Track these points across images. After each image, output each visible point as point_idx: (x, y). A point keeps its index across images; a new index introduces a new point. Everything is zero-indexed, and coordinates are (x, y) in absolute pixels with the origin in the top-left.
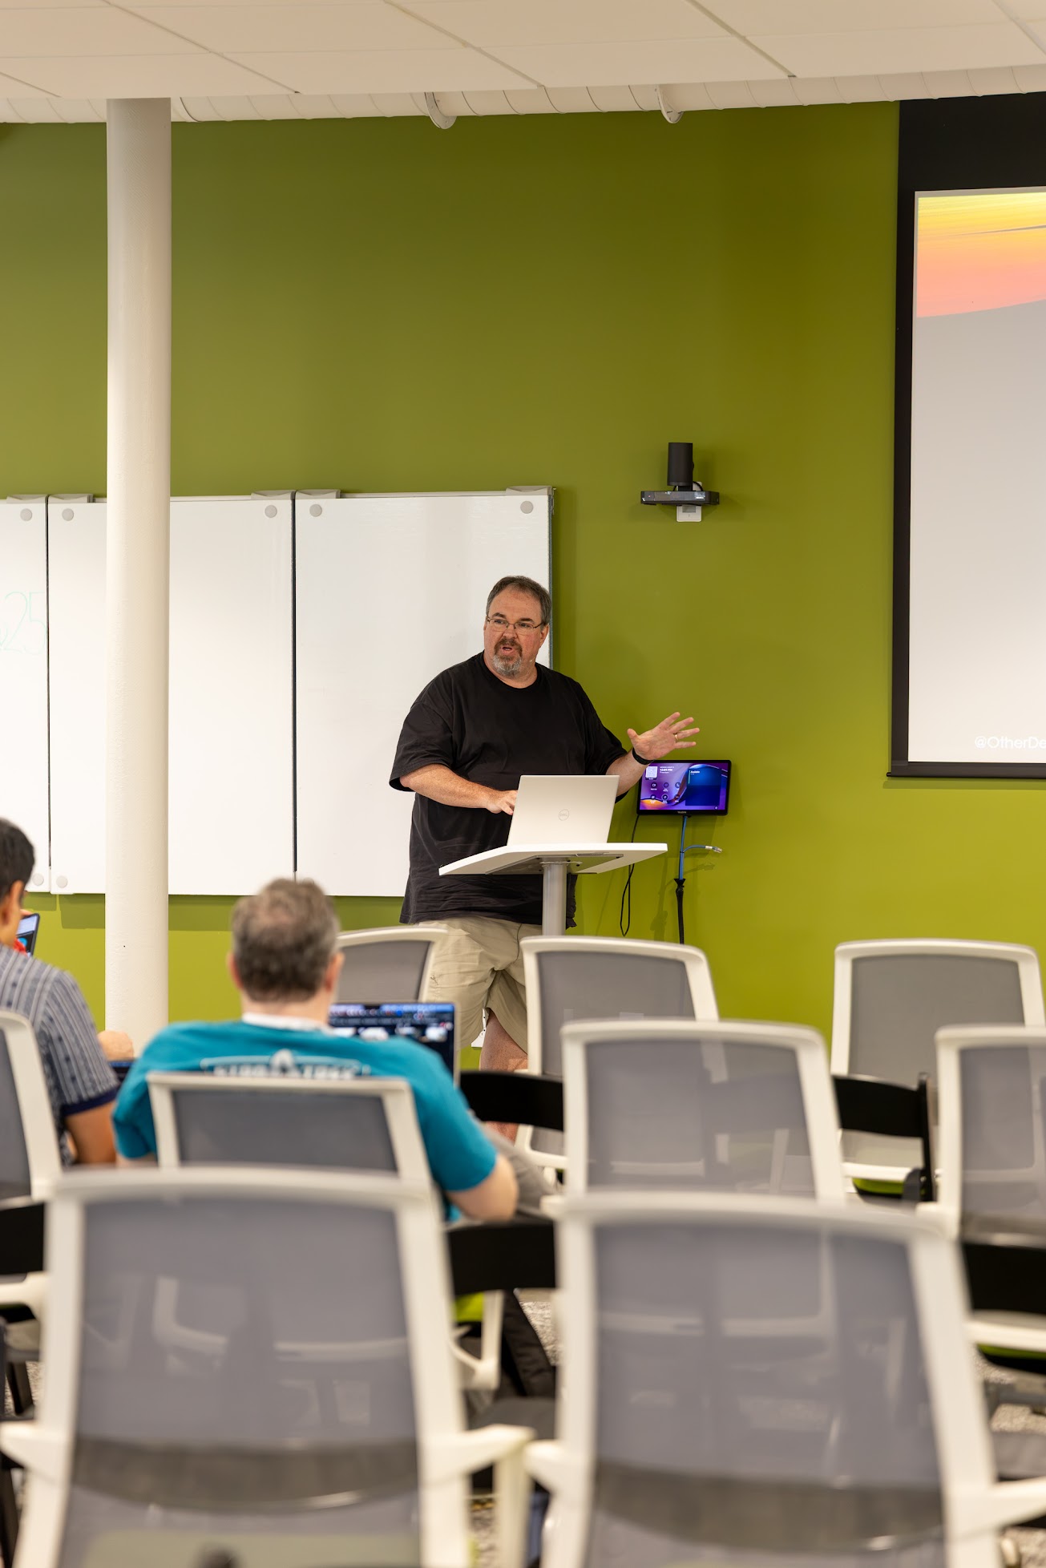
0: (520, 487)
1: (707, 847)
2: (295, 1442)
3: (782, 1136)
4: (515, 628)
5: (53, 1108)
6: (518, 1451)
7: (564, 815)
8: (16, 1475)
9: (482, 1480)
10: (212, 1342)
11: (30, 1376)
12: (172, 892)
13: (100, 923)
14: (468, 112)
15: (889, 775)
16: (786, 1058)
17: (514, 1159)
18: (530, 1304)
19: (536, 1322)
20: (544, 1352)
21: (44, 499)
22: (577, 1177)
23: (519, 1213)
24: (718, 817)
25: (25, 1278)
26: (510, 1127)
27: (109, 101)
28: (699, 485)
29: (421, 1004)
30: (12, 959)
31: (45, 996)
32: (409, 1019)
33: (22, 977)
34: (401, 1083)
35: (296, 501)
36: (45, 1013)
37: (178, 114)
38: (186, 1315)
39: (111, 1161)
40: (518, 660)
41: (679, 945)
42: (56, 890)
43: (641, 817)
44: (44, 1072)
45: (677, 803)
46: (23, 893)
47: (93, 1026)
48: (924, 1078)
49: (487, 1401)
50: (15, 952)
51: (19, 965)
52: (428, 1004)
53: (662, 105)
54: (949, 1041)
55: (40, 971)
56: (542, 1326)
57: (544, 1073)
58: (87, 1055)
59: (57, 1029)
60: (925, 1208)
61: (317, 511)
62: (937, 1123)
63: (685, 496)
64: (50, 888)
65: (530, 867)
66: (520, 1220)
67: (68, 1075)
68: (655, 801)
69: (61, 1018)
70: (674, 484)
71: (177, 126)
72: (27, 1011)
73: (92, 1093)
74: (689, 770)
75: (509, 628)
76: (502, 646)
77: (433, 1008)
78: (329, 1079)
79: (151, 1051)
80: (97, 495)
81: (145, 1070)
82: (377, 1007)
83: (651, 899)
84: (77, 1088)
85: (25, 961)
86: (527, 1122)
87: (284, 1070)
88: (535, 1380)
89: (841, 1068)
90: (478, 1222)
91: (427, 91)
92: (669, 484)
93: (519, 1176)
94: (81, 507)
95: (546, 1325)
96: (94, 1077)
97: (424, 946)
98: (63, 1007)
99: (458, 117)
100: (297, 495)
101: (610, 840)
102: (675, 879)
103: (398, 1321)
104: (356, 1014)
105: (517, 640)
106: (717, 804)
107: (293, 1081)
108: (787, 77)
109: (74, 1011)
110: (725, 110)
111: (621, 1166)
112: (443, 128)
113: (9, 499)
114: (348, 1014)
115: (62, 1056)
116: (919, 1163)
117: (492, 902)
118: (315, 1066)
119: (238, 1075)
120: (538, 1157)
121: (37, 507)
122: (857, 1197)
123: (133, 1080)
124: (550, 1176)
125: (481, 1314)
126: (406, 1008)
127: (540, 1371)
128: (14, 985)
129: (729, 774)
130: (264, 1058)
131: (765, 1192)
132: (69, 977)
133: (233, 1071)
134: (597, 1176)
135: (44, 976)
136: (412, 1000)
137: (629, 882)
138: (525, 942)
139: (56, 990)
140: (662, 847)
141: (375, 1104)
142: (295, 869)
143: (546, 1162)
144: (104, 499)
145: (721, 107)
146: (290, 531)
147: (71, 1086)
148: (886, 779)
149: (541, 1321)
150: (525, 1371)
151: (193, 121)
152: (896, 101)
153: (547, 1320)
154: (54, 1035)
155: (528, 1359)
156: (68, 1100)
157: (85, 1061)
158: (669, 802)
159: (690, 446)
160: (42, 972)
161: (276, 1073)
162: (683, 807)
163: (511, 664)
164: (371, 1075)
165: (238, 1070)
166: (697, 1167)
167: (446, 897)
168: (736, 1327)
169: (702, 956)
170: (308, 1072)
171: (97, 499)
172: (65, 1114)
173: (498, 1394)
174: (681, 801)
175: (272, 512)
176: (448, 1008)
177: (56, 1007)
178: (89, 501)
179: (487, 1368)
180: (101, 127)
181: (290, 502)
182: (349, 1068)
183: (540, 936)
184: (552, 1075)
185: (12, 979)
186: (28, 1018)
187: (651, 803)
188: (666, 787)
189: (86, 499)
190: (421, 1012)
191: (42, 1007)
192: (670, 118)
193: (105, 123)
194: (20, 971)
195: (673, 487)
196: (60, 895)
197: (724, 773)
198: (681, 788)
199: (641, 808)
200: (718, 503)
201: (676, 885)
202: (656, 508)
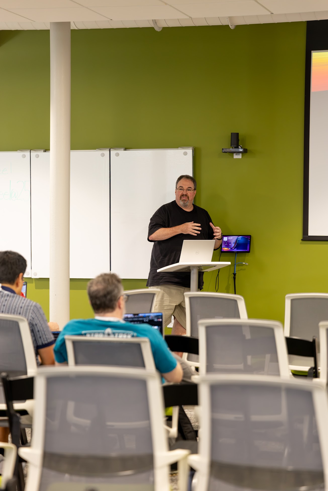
0: (183, 147)
1: (243, 263)
2: (114, 454)
3: (268, 356)
4: (186, 191)
5: (34, 347)
6: (186, 458)
7: (197, 253)
8: (23, 464)
9: (174, 467)
10: (86, 422)
11: (26, 432)
12: (71, 277)
13: (48, 287)
14: (166, 26)
15: (302, 240)
16: (270, 332)
17: (182, 364)
18: (187, 410)
19: (189, 416)
20: (191, 426)
21: (29, 151)
22: (203, 369)
23: (183, 381)
24: (247, 254)
25: (26, 401)
26: (180, 353)
27: (51, 23)
28: (241, 146)
29: (152, 313)
30: (20, 299)
31: (31, 311)
32: (148, 318)
33: (23, 305)
34: (146, 339)
35: (111, 151)
36: (31, 316)
37: (73, 27)
38: (77, 413)
39: (53, 364)
40: (188, 201)
41: (234, 294)
42: (33, 277)
43: (222, 253)
44: (31, 335)
45: (234, 249)
46: (23, 277)
47: (46, 321)
48: (315, 338)
49: (174, 442)
50: (21, 297)
51: (23, 301)
52: (154, 313)
53: (229, 23)
54: (323, 326)
55: (29, 303)
56: (191, 417)
57: (191, 336)
58: (45, 330)
59: (35, 322)
60: (316, 380)
61: (117, 155)
62: (319, 352)
63: (236, 150)
64: (31, 276)
65: (187, 269)
66: (183, 383)
67: (39, 336)
68: (226, 248)
69: (36, 318)
70: (233, 146)
71: (73, 31)
72: (25, 316)
73: (46, 342)
74: (238, 238)
75: (184, 191)
76: (182, 197)
77: (155, 314)
78: (123, 338)
79: (65, 328)
80: (47, 150)
81: (64, 334)
82: (138, 315)
83: (225, 279)
84: (41, 340)
85: (24, 300)
86: (186, 352)
87: (109, 334)
88: (189, 435)
89: (288, 335)
90: (171, 384)
91: (153, 19)
92: (231, 146)
93: (184, 369)
94: (41, 153)
95: (192, 417)
96: (47, 337)
97: (153, 295)
98: (37, 314)
99: (163, 27)
100: (111, 150)
101: (212, 261)
102: (233, 274)
103: (147, 416)
104: (131, 317)
105: (187, 195)
106: (247, 249)
107: (112, 338)
108: (270, 14)
109: (41, 316)
110: (250, 25)
111: (217, 366)
112: (158, 31)
113: (18, 151)
114: (128, 317)
115: (37, 330)
116: (313, 365)
117: (176, 280)
118: (119, 333)
119: (94, 337)
120: (190, 363)
121: (27, 153)
122: (292, 376)
123: (60, 338)
124: (193, 369)
125: (172, 413)
126: (147, 315)
127: (190, 432)
128: (21, 307)
129: (250, 240)
130: (102, 331)
131: (263, 374)
132: (39, 305)
133: (92, 335)
134: (209, 369)
135: (31, 304)
136: (149, 312)
137: (218, 275)
138: (185, 294)
139: (35, 309)
140: (229, 263)
141: (138, 346)
142: (110, 270)
143: (192, 365)
144: (49, 151)
145: (248, 24)
146: (109, 161)
147: (39, 340)
148: (301, 241)
149: (190, 416)
150: (186, 432)
151: (78, 29)
152: (306, 21)
153: (192, 416)
154: (34, 323)
155: (186, 428)
156: (38, 344)
157: (44, 332)
158: (231, 249)
159: (238, 134)
160: (30, 303)
161: (106, 336)
162: (235, 250)
163: (186, 202)
164: (137, 336)
165: (94, 335)
166: (241, 366)
167: (162, 278)
168: (255, 418)
169: (242, 298)
170: (116, 335)
171: (46, 151)
172: (38, 348)
173: (177, 439)
174: (235, 248)
175: (103, 155)
176: (160, 314)
177: (35, 314)
178: (44, 152)
179: (174, 431)
180: (48, 31)
181: (109, 152)
182: (130, 334)
183: (190, 292)
184: (194, 336)
185: (20, 305)
186: (26, 318)
187: (225, 249)
188: (230, 244)
189: (43, 151)
190: (152, 316)
191: (30, 315)
192: (232, 28)
193: (49, 30)
194: (23, 303)
196: (35, 279)
197: (249, 239)
198: (235, 244)
199: (222, 251)
200: (247, 152)
201: (233, 275)
202: (227, 154)
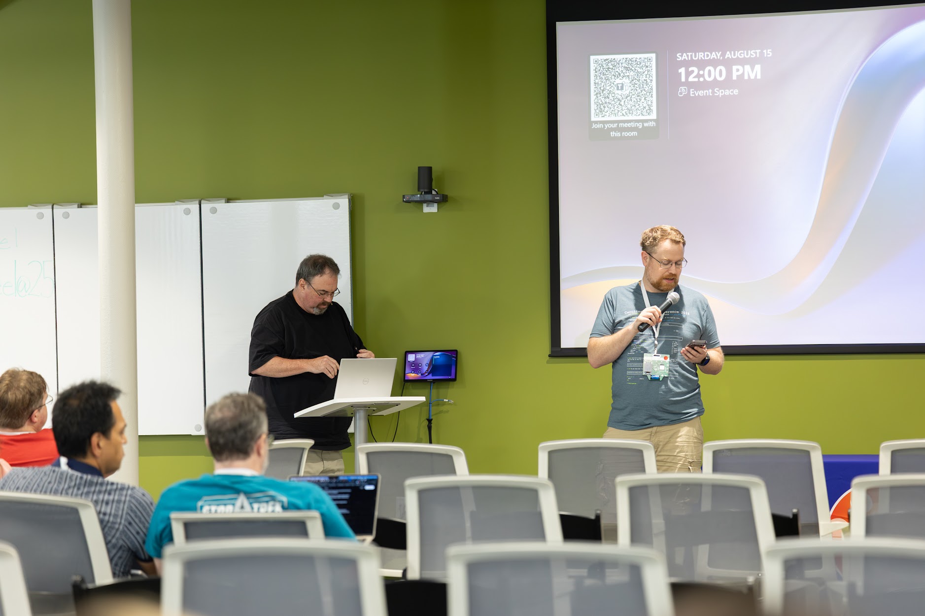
0: (331, 194)
1: (445, 400)
7: (366, 381)
15: (550, 356)
21: (51, 206)
24: (451, 383)
28: (436, 191)
35: (202, 205)
43: (407, 383)
45: (427, 375)
61: (214, 210)
63: (429, 197)
68: (414, 374)
70: (421, 190)
74: (433, 356)
80: (91, 203)
83: (417, 424)
87: (242, 507)
92: (418, 191)
94: (73, 211)
97: (302, 450)
100: (202, 202)
101: (392, 396)
102: (427, 419)
106: (451, 375)
113: (29, 207)
121: (47, 211)
129: (456, 358)
140: (423, 399)
144: (95, 205)
146: (199, 223)
148: (548, 358)
158: (422, 374)
159: (430, 168)
162: (430, 377)
169: (461, 450)
171: (83, 206)
174: (429, 374)
175: (187, 212)
178: (78, 207)
181: (198, 206)
182: (277, 506)
187: (412, 376)
188: (420, 366)
189: (76, 206)
195: (421, 192)
197: (454, 357)
198: (429, 366)
199: (406, 379)
200: (447, 201)
201: (428, 422)
202: (411, 205)
